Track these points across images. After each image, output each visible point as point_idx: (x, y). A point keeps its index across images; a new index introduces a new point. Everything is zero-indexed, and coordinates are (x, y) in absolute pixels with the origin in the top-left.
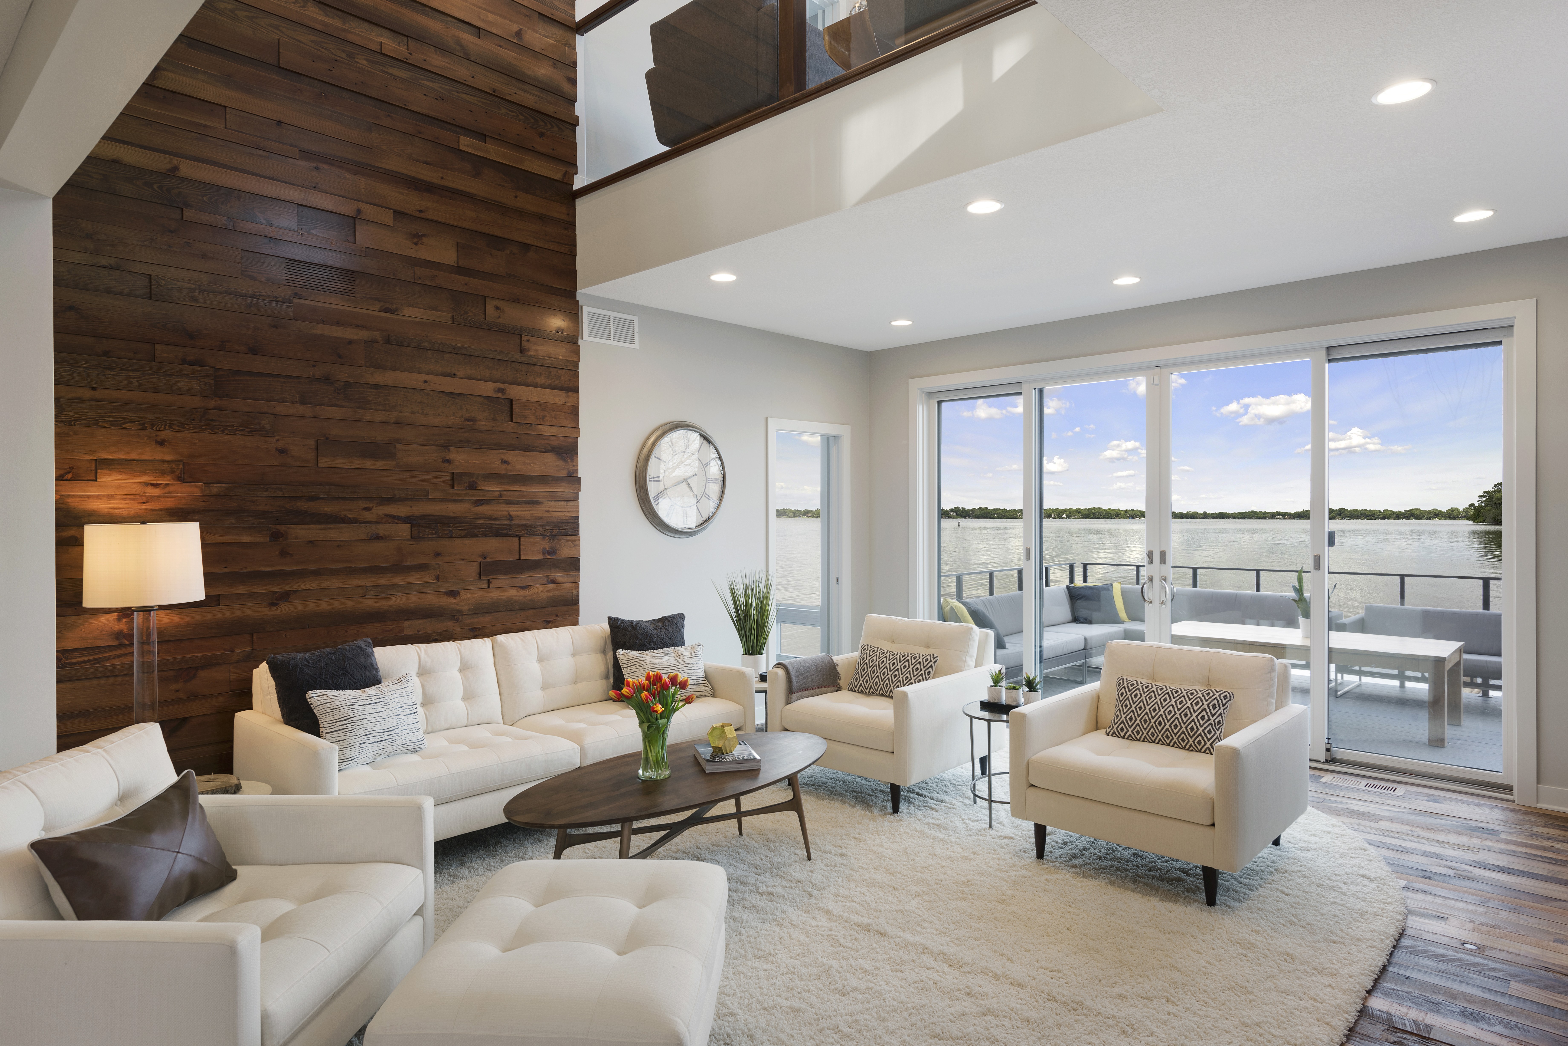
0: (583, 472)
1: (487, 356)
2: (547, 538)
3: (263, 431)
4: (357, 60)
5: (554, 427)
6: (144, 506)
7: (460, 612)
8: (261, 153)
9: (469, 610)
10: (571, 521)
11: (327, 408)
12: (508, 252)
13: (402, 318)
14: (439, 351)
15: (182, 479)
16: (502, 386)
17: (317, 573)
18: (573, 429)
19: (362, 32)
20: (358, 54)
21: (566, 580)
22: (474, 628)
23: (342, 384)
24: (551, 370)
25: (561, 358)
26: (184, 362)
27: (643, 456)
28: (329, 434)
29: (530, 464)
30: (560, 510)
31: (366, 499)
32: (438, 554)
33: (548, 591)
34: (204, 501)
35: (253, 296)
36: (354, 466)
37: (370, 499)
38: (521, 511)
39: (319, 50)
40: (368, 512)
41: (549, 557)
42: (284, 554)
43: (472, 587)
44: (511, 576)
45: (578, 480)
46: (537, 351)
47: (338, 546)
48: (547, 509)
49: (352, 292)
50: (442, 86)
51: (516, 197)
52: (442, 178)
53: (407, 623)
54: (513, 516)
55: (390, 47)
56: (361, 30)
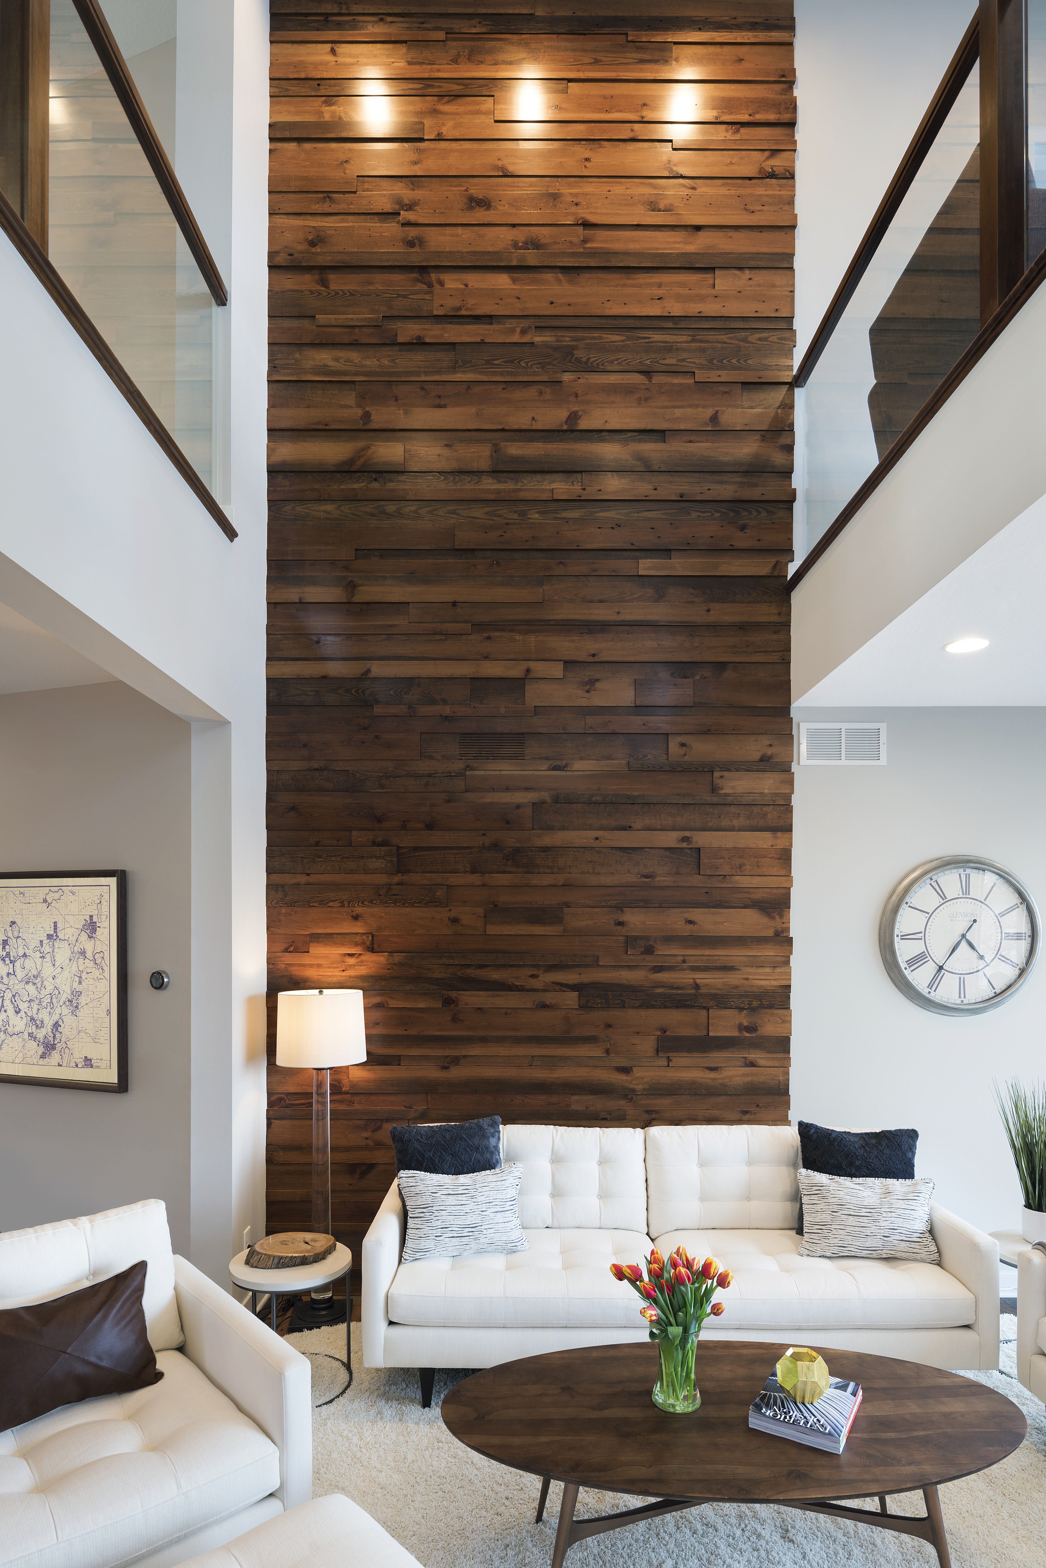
0: (796, 930)
1: (668, 801)
2: (745, 1011)
3: (437, 902)
4: (529, 516)
5: (756, 877)
6: (344, 974)
7: (633, 1091)
8: (438, 637)
9: (644, 1089)
10: (780, 991)
11: (495, 875)
12: (698, 677)
13: (573, 773)
14: (612, 803)
15: (371, 949)
16: (687, 834)
17: (484, 1040)
18: (783, 878)
19: (535, 485)
20: (530, 510)
21: (770, 1063)
22: (651, 1111)
23: (511, 849)
24: (754, 808)
25: (766, 791)
26: (374, 844)
27: (890, 906)
28: (498, 902)
29: (723, 923)
30: (763, 978)
31: (533, 966)
32: (609, 1026)
33: (744, 1075)
34: (389, 969)
35: (430, 775)
36: (520, 933)
37: (537, 967)
38: (711, 979)
39: (493, 520)
40: (534, 980)
41: (747, 1035)
42: (455, 1019)
43: (648, 1064)
44: (696, 1055)
45: (790, 941)
46: (733, 787)
47: (506, 1013)
48: (745, 976)
49: (521, 755)
50: (620, 511)
51: (708, 611)
52: (618, 613)
53: (574, 1098)
54: (701, 985)
55: (562, 490)
56: (533, 484)
